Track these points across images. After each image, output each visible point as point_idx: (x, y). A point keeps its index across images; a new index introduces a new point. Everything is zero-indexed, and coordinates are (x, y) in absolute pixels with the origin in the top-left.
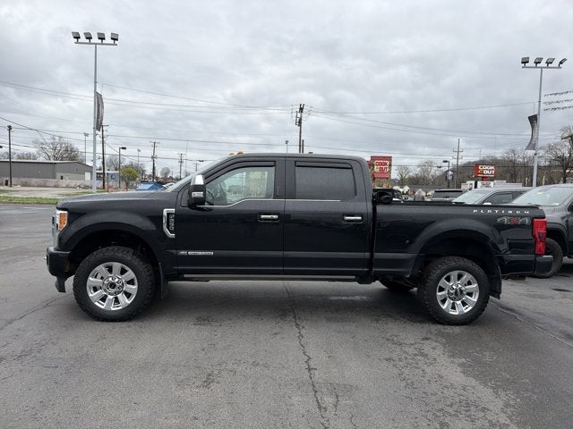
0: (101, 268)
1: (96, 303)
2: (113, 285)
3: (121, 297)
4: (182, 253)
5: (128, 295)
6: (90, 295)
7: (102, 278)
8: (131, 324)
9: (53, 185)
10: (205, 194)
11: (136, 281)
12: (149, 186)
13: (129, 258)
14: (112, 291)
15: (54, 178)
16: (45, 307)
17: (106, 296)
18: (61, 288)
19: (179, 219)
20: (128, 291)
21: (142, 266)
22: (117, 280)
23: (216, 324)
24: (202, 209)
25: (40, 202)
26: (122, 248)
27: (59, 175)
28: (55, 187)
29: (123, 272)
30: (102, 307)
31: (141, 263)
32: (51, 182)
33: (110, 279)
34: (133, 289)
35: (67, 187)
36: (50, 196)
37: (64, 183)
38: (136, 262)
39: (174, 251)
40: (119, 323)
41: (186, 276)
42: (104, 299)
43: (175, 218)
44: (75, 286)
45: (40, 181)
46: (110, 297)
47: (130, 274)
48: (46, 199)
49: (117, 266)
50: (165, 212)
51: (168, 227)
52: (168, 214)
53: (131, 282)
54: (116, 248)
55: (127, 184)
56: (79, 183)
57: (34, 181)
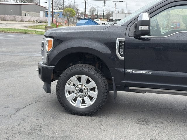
0: (74, 79)
1: (70, 102)
2: (81, 91)
3: (87, 99)
4: (129, 71)
5: (91, 98)
6: (67, 96)
7: (74, 85)
8: (93, 118)
9: (20, 20)
10: (149, 28)
11: (96, 89)
12: (85, 21)
13: (93, 73)
14: (81, 94)
15: (21, 14)
16: (36, 102)
17: (76, 98)
18: (48, 90)
19: (128, 46)
20: (91, 95)
21: (101, 79)
22: (84, 87)
23: (153, 125)
24: (143, 39)
25: (15, 32)
26: (88, 66)
27: (23, 13)
28: (22, 21)
29: (88, 82)
30: (74, 105)
31: (100, 77)
32: (19, 17)
33: (80, 86)
34: (95, 94)
35: (29, 21)
36: (20, 28)
37: (27, 18)
38: (97, 76)
39: (123, 69)
40: (85, 117)
41: (130, 88)
42: (75, 100)
43: (125, 45)
44: (58, 89)
45: (12, 17)
46: (79, 99)
47: (93, 84)
48: (18, 29)
49: (84, 78)
50: (118, 40)
51: (119, 52)
52: (120, 42)
53: (93, 89)
54: (84, 65)
55: (68, 19)
56: (36, 18)
57: (8, 17)
